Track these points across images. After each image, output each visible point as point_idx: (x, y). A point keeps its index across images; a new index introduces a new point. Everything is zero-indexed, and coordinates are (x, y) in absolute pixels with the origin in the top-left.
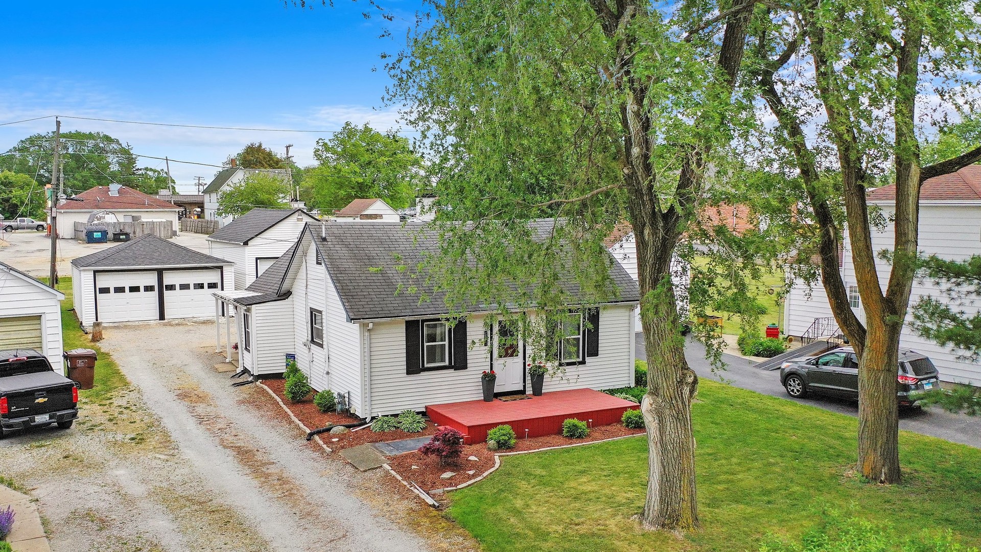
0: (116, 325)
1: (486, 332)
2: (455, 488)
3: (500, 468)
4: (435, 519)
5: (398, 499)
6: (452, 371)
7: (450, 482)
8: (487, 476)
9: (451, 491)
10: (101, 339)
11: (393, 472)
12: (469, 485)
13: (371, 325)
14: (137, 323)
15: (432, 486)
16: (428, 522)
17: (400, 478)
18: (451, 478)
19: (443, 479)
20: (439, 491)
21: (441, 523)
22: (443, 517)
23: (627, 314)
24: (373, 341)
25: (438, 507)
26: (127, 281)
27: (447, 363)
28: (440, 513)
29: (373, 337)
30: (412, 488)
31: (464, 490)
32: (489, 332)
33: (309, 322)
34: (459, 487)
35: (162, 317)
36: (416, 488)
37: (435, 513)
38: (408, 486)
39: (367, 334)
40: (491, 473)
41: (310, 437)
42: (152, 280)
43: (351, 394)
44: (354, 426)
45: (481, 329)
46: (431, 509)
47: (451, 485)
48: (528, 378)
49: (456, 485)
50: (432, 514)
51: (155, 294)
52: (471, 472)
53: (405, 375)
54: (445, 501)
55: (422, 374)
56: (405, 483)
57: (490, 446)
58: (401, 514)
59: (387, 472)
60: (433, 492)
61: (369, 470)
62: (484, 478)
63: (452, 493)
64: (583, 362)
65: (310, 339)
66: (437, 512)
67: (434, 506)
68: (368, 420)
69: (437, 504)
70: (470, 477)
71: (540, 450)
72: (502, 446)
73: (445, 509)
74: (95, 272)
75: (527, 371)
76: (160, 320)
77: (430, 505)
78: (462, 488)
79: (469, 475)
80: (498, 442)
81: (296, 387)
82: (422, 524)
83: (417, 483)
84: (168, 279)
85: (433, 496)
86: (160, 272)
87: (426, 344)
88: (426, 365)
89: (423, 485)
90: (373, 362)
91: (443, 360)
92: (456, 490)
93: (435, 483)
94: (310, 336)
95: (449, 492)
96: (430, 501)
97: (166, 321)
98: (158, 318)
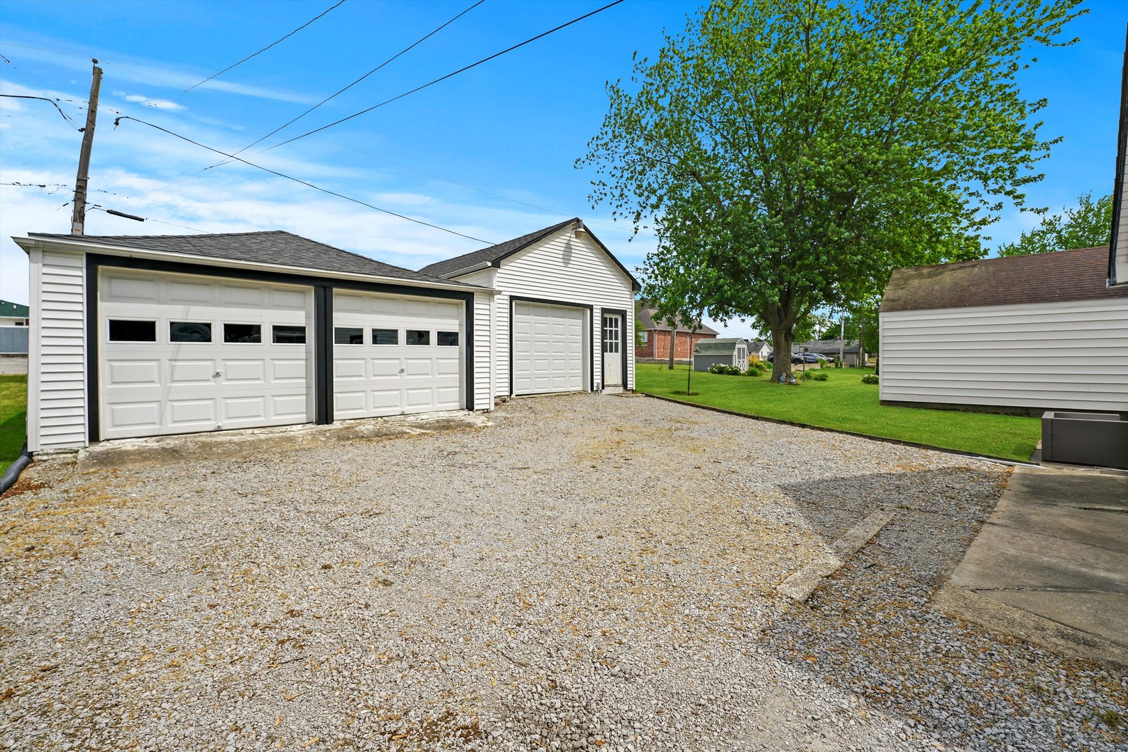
0: (170, 443)
14: (247, 436)
35: (324, 413)
51: (306, 351)
74: (94, 260)
76: (319, 422)
84: (345, 312)
86: (325, 290)
97: (336, 425)
98: (313, 418)
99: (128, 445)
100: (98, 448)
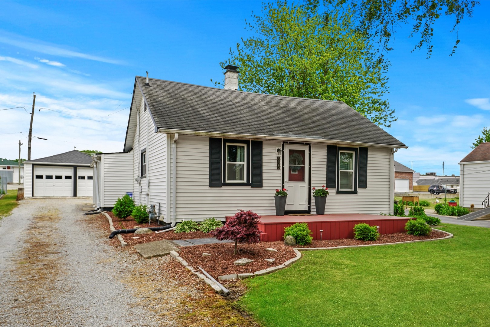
1: (278, 158)
2: (252, 274)
3: (302, 259)
4: (221, 310)
5: (175, 285)
6: (249, 188)
7: (246, 268)
8: (289, 265)
9: (247, 277)
10: (22, 199)
11: (180, 259)
12: (269, 273)
13: (176, 136)
15: (224, 272)
16: (209, 315)
17: (185, 263)
18: (247, 265)
19: (238, 265)
20: (232, 277)
21: (229, 318)
22: (233, 308)
23: (388, 157)
24: (179, 153)
25: (228, 294)
26: (54, 172)
27: (245, 181)
28: (230, 302)
29: (179, 149)
30: (197, 273)
31: (263, 276)
32: (281, 159)
33: (140, 163)
34: (257, 273)
35: (75, 194)
36: (202, 273)
37: (222, 302)
38: (193, 271)
39: (174, 146)
40: (293, 263)
41: (113, 235)
42: (70, 172)
43: (161, 205)
44: (159, 230)
45: (275, 155)
46: (218, 296)
47: (246, 271)
48: (313, 201)
49: (253, 271)
50: (218, 304)
51: (71, 181)
52: (271, 260)
53: (208, 187)
54: (239, 289)
55: (224, 188)
56: (190, 268)
57: (288, 241)
58: (173, 303)
59: (174, 259)
60: (224, 277)
61: (154, 256)
62: (287, 266)
63: (247, 280)
64: (355, 192)
65: (140, 176)
66: (226, 301)
67: (222, 293)
68: (172, 225)
69: (226, 291)
70: (269, 265)
71: (338, 247)
72: (300, 241)
73: (238, 297)
74: (33, 165)
75: (312, 194)
77: (217, 292)
78: (261, 275)
79: (268, 262)
80: (296, 237)
81: (121, 206)
82: (199, 317)
83: (205, 268)
84: (80, 173)
85: (224, 283)
86: (75, 168)
87: (227, 163)
88: (227, 181)
89: (212, 270)
90: (179, 172)
91: (242, 178)
92: (253, 276)
93: (227, 268)
94: (140, 174)
95: (243, 278)
96: (217, 287)
97: (77, 197)
98: (73, 195)
99: (38, 197)
100: (33, 197)
